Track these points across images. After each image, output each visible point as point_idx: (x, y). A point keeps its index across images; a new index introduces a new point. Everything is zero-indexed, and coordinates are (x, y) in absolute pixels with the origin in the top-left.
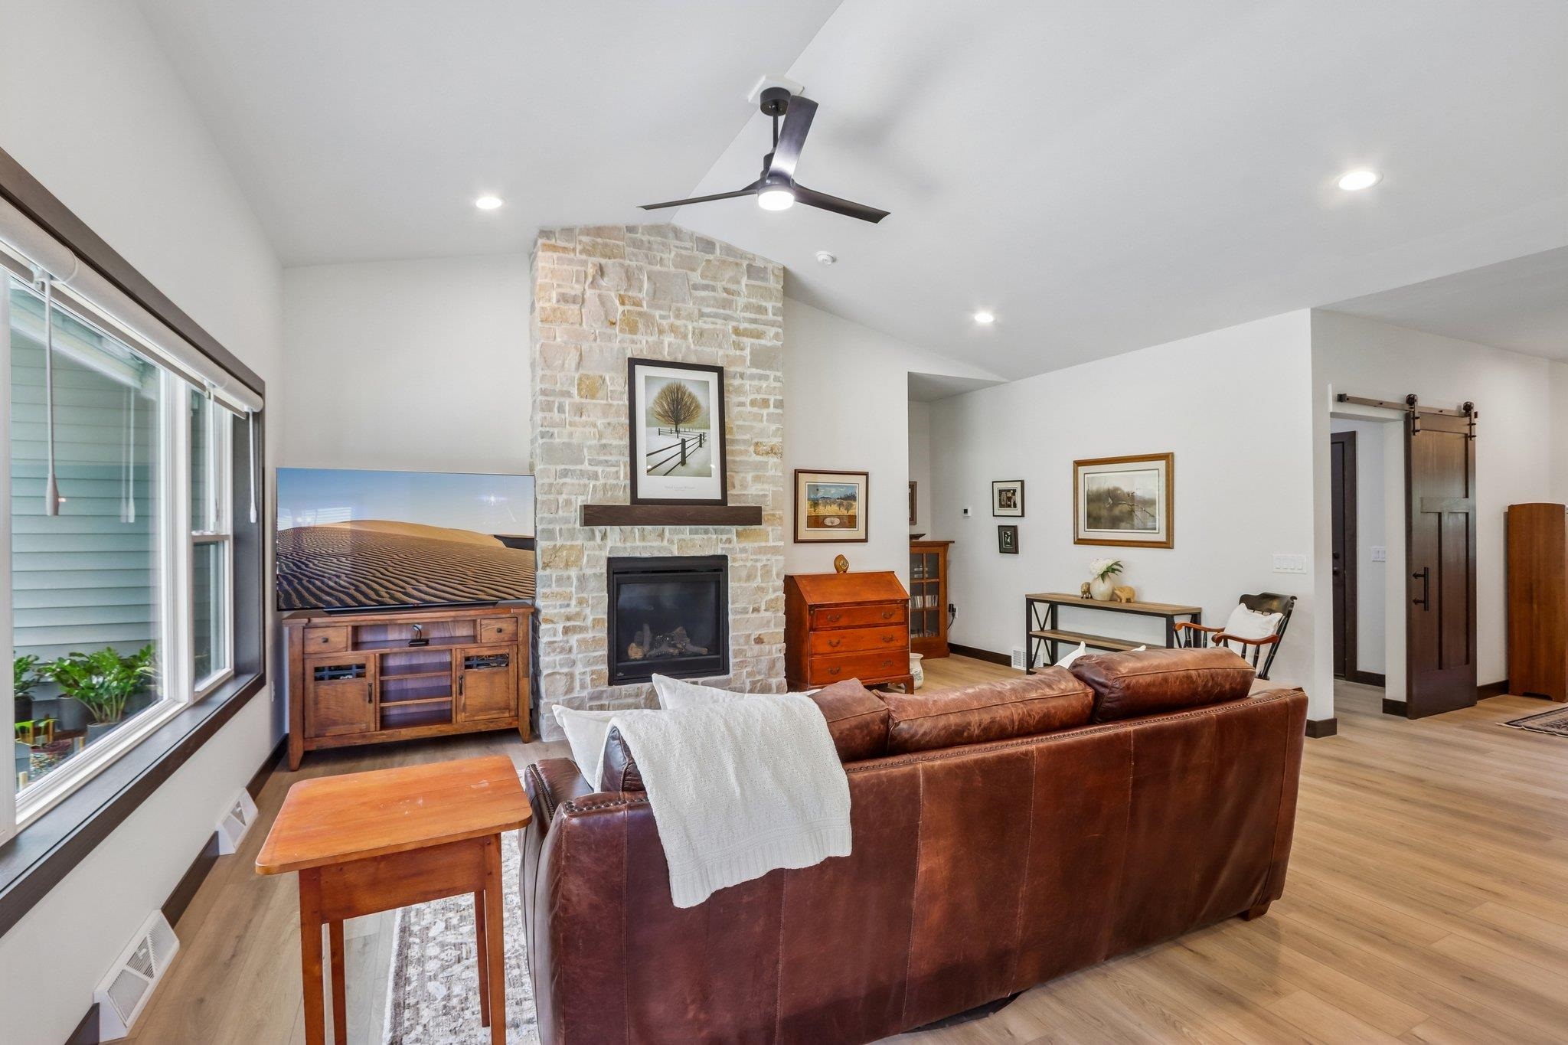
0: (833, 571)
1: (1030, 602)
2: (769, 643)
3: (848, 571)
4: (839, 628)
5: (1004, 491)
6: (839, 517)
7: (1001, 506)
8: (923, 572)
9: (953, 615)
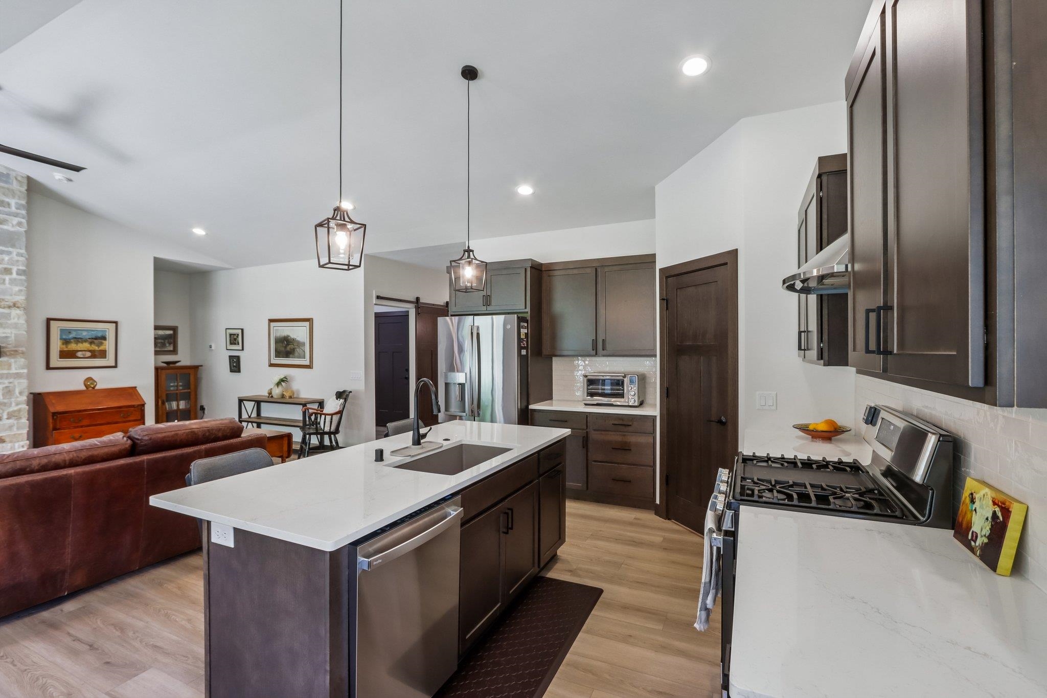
0: (83, 388)
1: (241, 401)
2: (11, 442)
3: (96, 388)
4: (82, 427)
5: (232, 334)
6: (90, 351)
7: (231, 344)
8: (177, 386)
9: (204, 412)
